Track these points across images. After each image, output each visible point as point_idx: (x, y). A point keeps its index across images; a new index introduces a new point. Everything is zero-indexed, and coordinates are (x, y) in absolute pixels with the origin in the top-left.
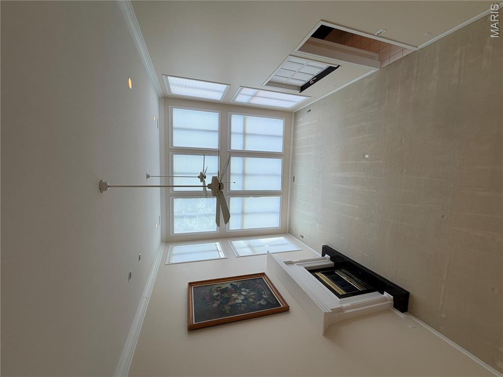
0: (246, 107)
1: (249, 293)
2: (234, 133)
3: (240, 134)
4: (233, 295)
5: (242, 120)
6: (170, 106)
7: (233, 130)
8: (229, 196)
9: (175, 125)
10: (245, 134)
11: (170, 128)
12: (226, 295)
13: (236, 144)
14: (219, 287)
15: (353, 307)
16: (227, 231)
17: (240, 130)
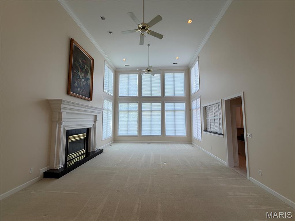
0: (190, 111)
1: (83, 83)
2: (174, 104)
3: (175, 108)
4: (83, 74)
5: (182, 109)
6: (185, 71)
7: (176, 104)
8: (138, 103)
9: (176, 74)
10: (175, 111)
11: (174, 71)
12: (84, 70)
13: (168, 106)
14: (89, 72)
15: (59, 132)
16: (118, 102)
17: (177, 108)
